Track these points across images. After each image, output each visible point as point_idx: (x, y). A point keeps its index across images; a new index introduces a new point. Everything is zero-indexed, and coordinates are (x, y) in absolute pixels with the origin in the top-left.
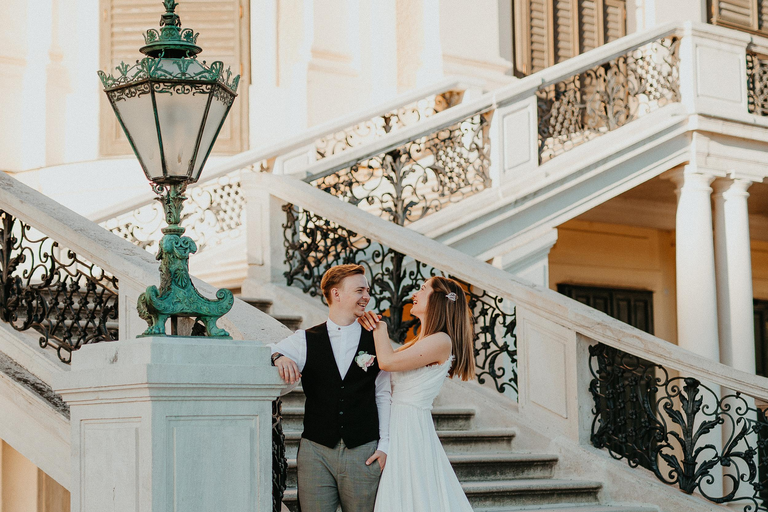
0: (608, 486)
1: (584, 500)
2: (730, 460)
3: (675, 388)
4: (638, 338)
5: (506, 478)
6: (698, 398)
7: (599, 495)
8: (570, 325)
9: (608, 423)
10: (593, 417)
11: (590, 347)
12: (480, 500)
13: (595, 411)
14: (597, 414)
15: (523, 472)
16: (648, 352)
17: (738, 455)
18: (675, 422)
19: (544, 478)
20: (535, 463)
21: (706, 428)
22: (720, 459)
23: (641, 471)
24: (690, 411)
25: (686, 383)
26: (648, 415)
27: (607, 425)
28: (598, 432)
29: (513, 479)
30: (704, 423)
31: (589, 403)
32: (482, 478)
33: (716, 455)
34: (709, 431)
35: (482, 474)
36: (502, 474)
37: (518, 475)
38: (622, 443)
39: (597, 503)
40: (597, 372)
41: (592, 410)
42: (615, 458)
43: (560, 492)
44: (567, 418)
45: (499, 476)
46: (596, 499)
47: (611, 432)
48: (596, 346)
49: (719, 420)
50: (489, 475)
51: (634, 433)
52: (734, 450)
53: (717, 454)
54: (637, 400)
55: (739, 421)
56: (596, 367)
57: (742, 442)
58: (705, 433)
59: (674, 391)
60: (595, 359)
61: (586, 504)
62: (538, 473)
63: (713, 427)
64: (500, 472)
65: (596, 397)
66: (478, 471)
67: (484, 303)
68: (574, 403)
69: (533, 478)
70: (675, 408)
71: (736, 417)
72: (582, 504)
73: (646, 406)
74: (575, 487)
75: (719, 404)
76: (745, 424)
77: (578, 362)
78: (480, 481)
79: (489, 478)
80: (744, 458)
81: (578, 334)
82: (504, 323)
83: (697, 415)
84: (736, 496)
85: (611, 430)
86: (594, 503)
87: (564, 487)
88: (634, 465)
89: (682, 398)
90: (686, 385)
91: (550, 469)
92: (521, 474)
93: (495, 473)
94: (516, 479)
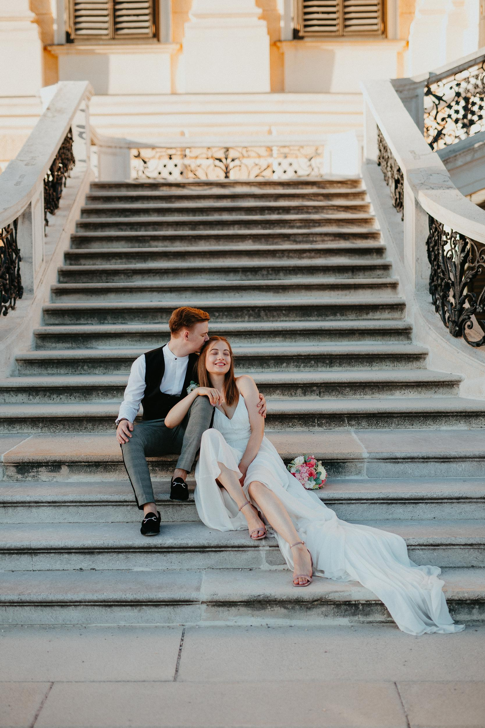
1: (392, 339)
5: (347, 319)
7: (411, 335)
29: (355, 320)
32: (320, 318)
37: (361, 316)
39: (409, 342)
45: (339, 317)
46: (409, 339)
50: (327, 316)
59: (454, 244)
61: (396, 342)
62: (386, 314)
64: (340, 314)
66: (316, 313)
72: (391, 342)
78: (317, 320)
79: (327, 318)
91: (399, 313)
92: (365, 316)
93: (335, 314)
94: (359, 320)
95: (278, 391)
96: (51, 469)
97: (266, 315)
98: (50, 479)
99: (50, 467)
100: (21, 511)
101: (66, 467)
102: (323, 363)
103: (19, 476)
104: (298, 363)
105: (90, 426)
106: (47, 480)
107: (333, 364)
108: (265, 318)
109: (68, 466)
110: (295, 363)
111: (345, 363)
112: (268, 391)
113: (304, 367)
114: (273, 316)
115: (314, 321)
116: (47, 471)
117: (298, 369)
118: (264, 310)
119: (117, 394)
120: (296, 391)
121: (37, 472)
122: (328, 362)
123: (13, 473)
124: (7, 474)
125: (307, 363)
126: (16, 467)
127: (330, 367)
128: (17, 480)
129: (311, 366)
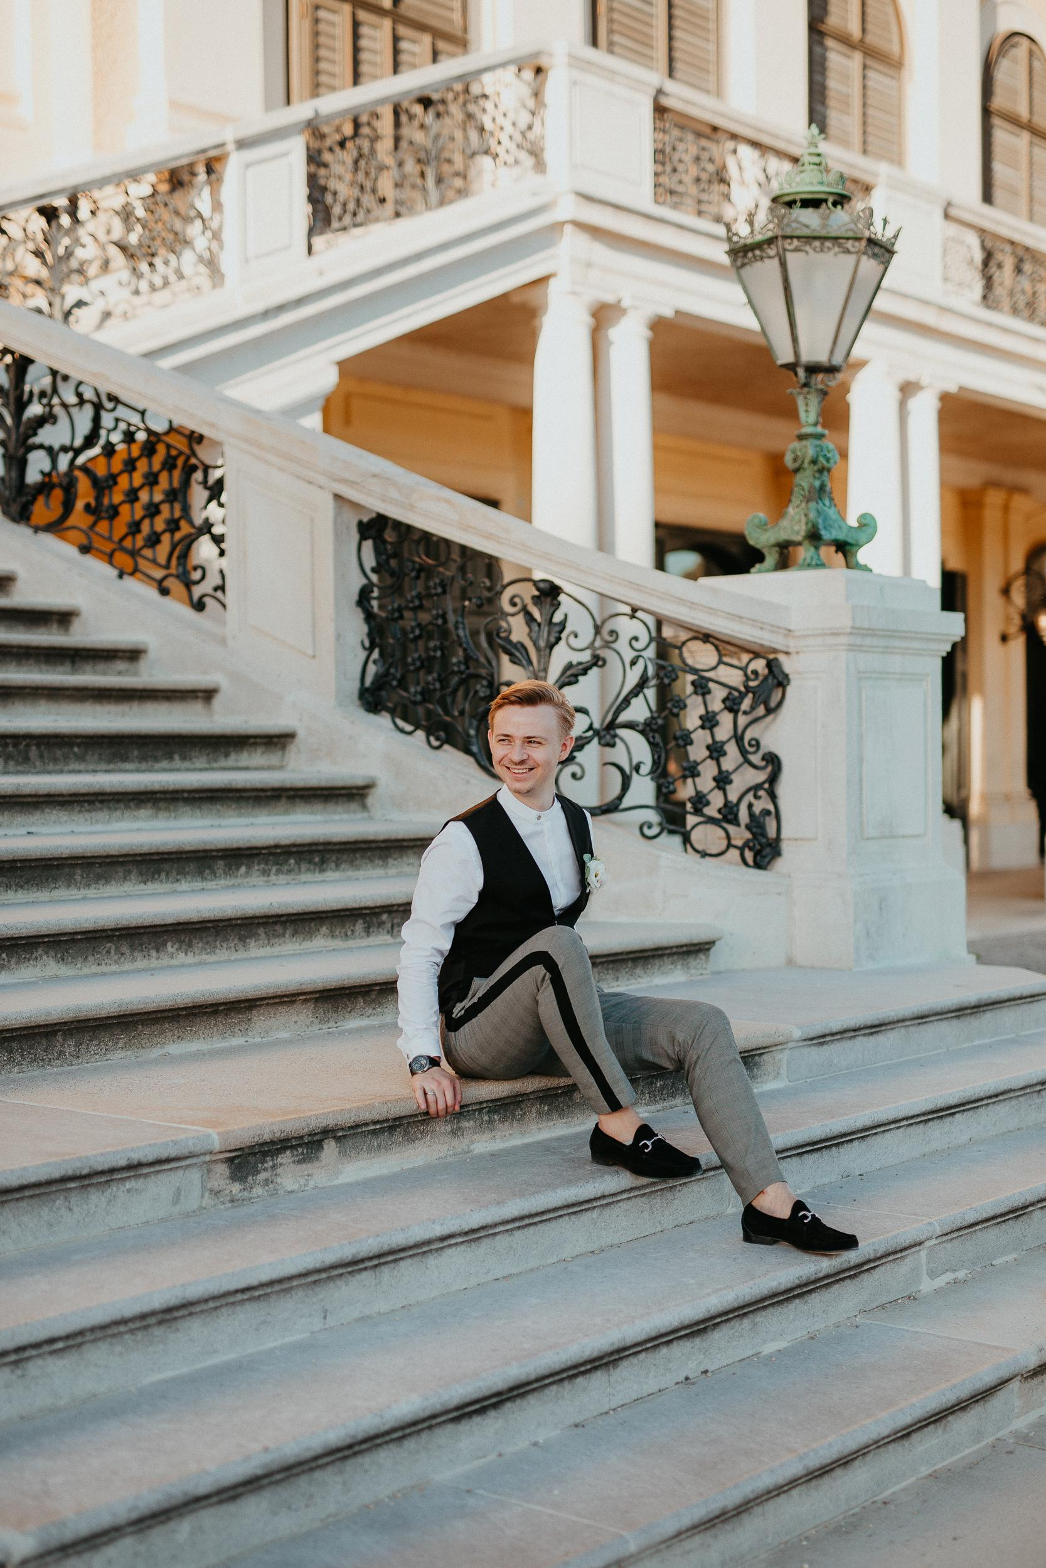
0: (386, 785)
1: (340, 809)
2: (616, 736)
3: (517, 600)
4: (447, 501)
5: (192, 766)
6: (558, 618)
7: (370, 801)
8: (322, 480)
9: (391, 665)
10: (363, 655)
11: (360, 524)
12: (127, 807)
13: (367, 644)
14: (370, 650)
15: (227, 755)
16: (466, 528)
17: (630, 726)
18: (514, 663)
19: (269, 768)
20: (252, 740)
21: (572, 675)
22: (597, 733)
23: (450, 754)
24: (542, 644)
25: (538, 589)
26: (465, 650)
27: (388, 669)
28: (373, 683)
29: (206, 769)
30: (570, 666)
31: (357, 629)
32: (144, 766)
33: (591, 728)
34: (576, 682)
35: (143, 758)
36: (184, 758)
37: (216, 761)
38: (415, 703)
39: (366, 815)
40: (374, 570)
41: (362, 643)
42: (402, 731)
43: (292, 793)
44: (314, 657)
45: (177, 762)
46: (364, 807)
47: (395, 683)
48: (371, 521)
49: (597, 661)
50: (156, 759)
51: (438, 685)
52: (623, 717)
53: (591, 724)
54: (445, 621)
55: (633, 663)
56: (370, 561)
57: (638, 703)
58: (570, 684)
59: (514, 604)
60: (368, 545)
61: (345, 816)
62: (256, 757)
63: (585, 672)
64: (180, 756)
65: (369, 617)
66: (136, 753)
67: (169, 447)
68: (328, 629)
69: (247, 769)
70: (514, 638)
71: (628, 655)
72: (337, 817)
73: (461, 633)
74: (323, 784)
75: (598, 629)
76: (646, 667)
77: (337, 551)
78: (138, 771)
79: (157, 766)
80: (642, 732)
81: (338, 497)
82: (205, 482)
83: (556, 649)
84: (626, 802)
85: (394, 678)
86: (359, 815)
87: (300, 784)
88: (436, 743)
89: (530, 618)
90: (537, 593)
91: (280, 753)
92: (223, 759)
93: (170, 757)
94: (212, 769)
95: (324, 929)
96: (302, 1154)
97: (41, 756)
98: (302, 1182)
99: (300, 1150)
100: (408, 1268)
101: (333, 1143)
102: (310, 862)
103: (236, 1188)
104: (266, 864)
105: (70, 1046)
106: (296, 1187)
107: (325, 865)
108: (38, 764)
109: (338, 1139)
110: (262, 866)
111: (346, 861)
112: (307, 929)
113: (278, 872)
114: (55, 760)
115: (131, 771)
116: (294, 1162)
117: (265, 878)
118: (38, 745)
119: (9, 961)
120: (354, 926)
121: (274, 1167)
122: (317, 860)
123: (222, 1182)
124: (209, 1186)
125: (281, 865)
126: (230, 1160)
127: (320, 872)
128: (232, 1201)
129: (289, 871)
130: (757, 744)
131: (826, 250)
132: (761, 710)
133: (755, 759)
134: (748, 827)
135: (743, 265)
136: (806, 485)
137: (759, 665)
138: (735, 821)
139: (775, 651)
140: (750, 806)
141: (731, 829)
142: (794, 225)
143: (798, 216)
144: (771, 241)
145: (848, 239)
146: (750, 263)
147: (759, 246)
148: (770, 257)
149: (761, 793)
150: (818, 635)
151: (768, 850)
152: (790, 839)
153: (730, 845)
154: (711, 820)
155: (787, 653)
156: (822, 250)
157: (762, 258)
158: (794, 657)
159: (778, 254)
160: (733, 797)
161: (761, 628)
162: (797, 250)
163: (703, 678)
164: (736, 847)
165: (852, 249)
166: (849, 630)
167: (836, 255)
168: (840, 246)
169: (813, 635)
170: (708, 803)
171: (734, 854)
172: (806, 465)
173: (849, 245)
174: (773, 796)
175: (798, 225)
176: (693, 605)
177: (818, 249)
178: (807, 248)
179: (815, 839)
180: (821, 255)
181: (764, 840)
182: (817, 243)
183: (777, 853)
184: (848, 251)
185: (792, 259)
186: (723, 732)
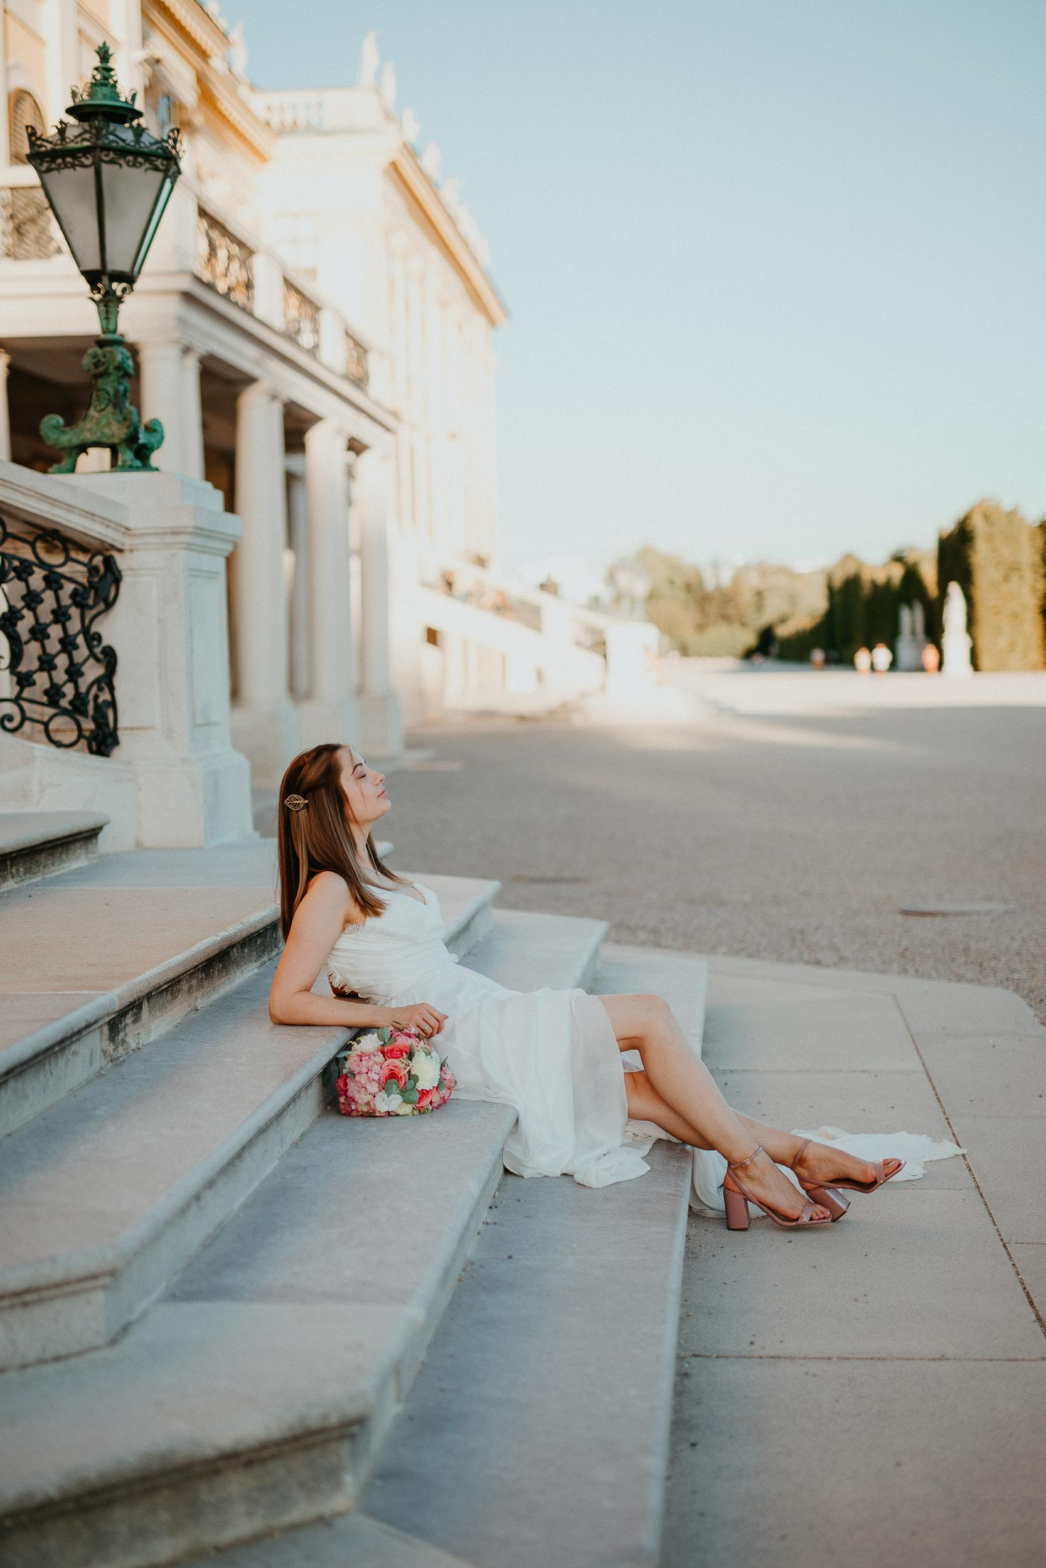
96: (135, 1016)
99: (134, 1011)
101: (146, 1006)
103: (112, 1049)
109: (148, 1002)
116: (132, 1025)
121: (126, 1030)
123: (107, 1045)
124: (102, 1047)
126: (109, 1022)
128: (113, 1059)
130: (98, 637)
131: (138, 165)
132: (102, 606)
133: (98, 651)
134: (94, 719)
135: (49, 170)
136: (111, 390)
137: (98, 560)
138: (84, 714)
139: (113, 547)
140: (96, 697)
141: (81, 719)
142: (111, 137)
143: (115, 130)
144: (85, 151)
145: (158, 157)
146: (58, 169)
147: (73, 153)
148: (84, 166)
149: (103, 685)
150: (156, 534)
151: (110, 740)
152: (125, 729)
153: (80, 736)
154: (64, 712)
155: (121, 551)
156: (134, 166)
157: (73, 166)
158: (127, 555)
159: (93, 163)
160: (83, 689)
161: (107, 526)
162: (112, 162)
163: (56, 573)
164: (85, 738)
165: (161, 167)
166: (190, 530)
167: (146, 170)
168: (151, 162)
169: (150, 534)
170: (64, 695)
171: (83, 743)
172: (111, 369)
173: (159, 163)
174: (112, 689)
175: (115, 139)
176: (54, 502)
177: (131, 164)
178: (122, 161)
179: (152, 728)
180: (133, 169)
181: (107, 730)
182: (131, 158)
183: (116, 742)
184: (156, 169)
185: (106, 169)
186: (74, 626)
